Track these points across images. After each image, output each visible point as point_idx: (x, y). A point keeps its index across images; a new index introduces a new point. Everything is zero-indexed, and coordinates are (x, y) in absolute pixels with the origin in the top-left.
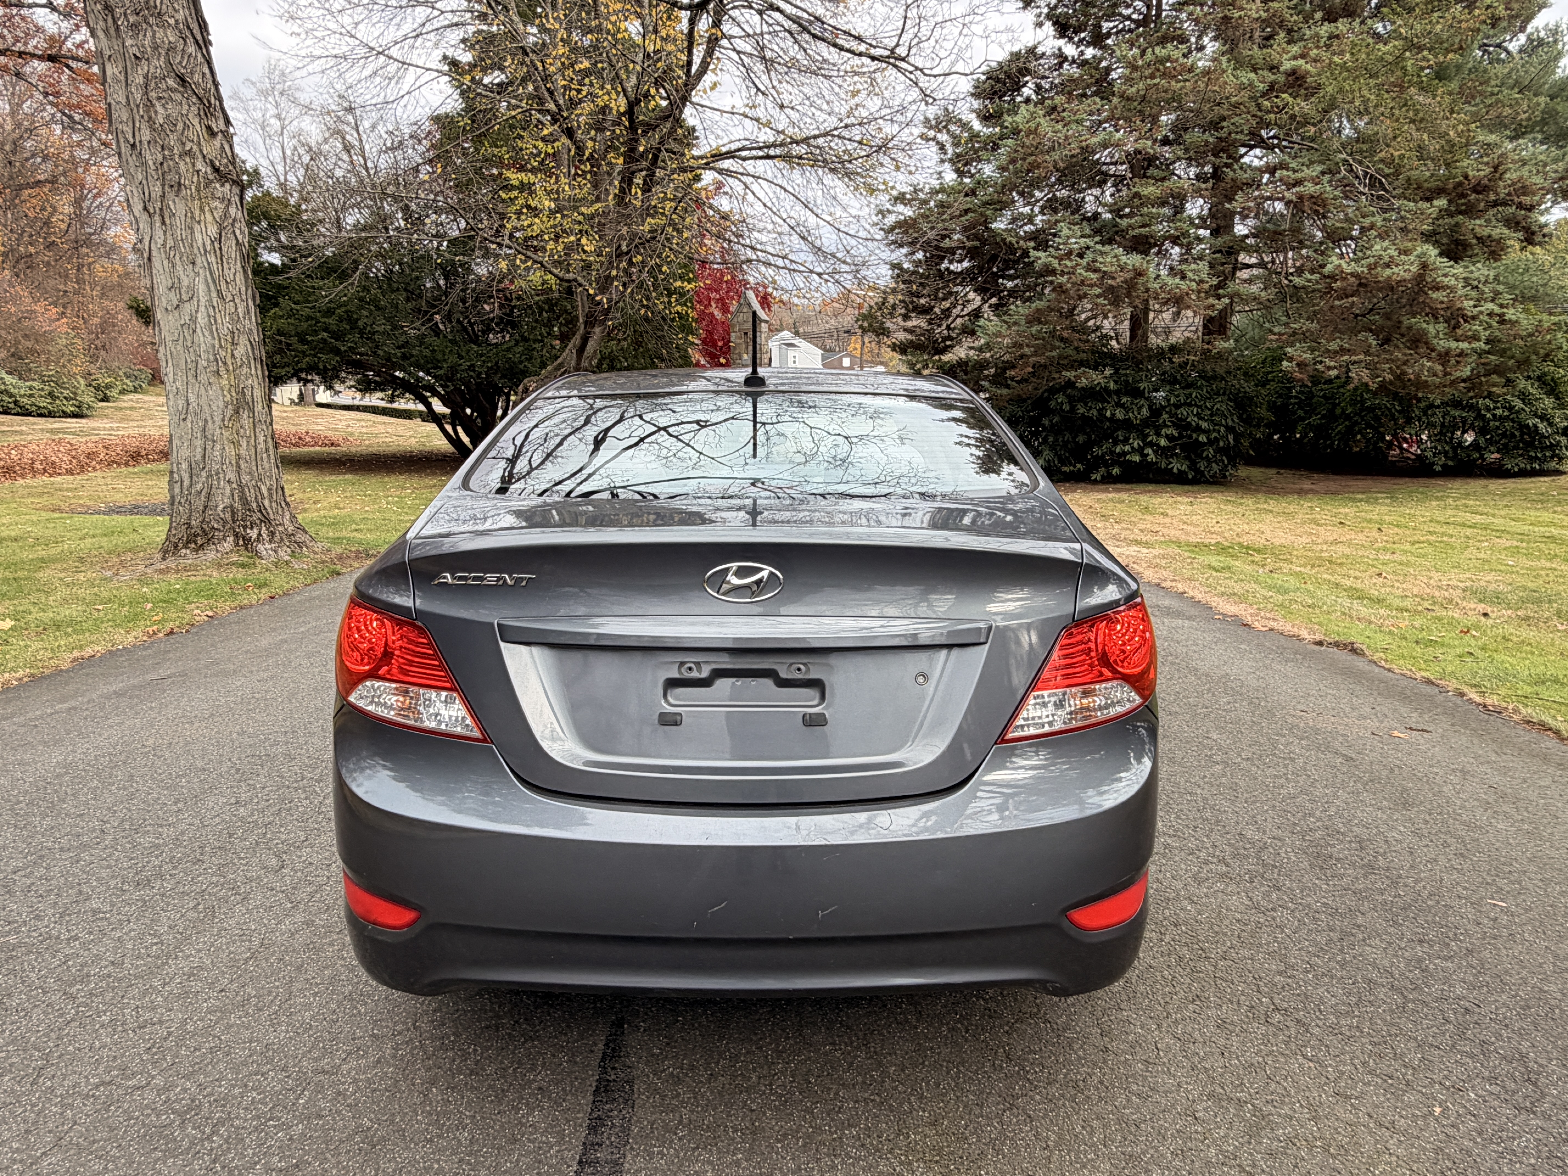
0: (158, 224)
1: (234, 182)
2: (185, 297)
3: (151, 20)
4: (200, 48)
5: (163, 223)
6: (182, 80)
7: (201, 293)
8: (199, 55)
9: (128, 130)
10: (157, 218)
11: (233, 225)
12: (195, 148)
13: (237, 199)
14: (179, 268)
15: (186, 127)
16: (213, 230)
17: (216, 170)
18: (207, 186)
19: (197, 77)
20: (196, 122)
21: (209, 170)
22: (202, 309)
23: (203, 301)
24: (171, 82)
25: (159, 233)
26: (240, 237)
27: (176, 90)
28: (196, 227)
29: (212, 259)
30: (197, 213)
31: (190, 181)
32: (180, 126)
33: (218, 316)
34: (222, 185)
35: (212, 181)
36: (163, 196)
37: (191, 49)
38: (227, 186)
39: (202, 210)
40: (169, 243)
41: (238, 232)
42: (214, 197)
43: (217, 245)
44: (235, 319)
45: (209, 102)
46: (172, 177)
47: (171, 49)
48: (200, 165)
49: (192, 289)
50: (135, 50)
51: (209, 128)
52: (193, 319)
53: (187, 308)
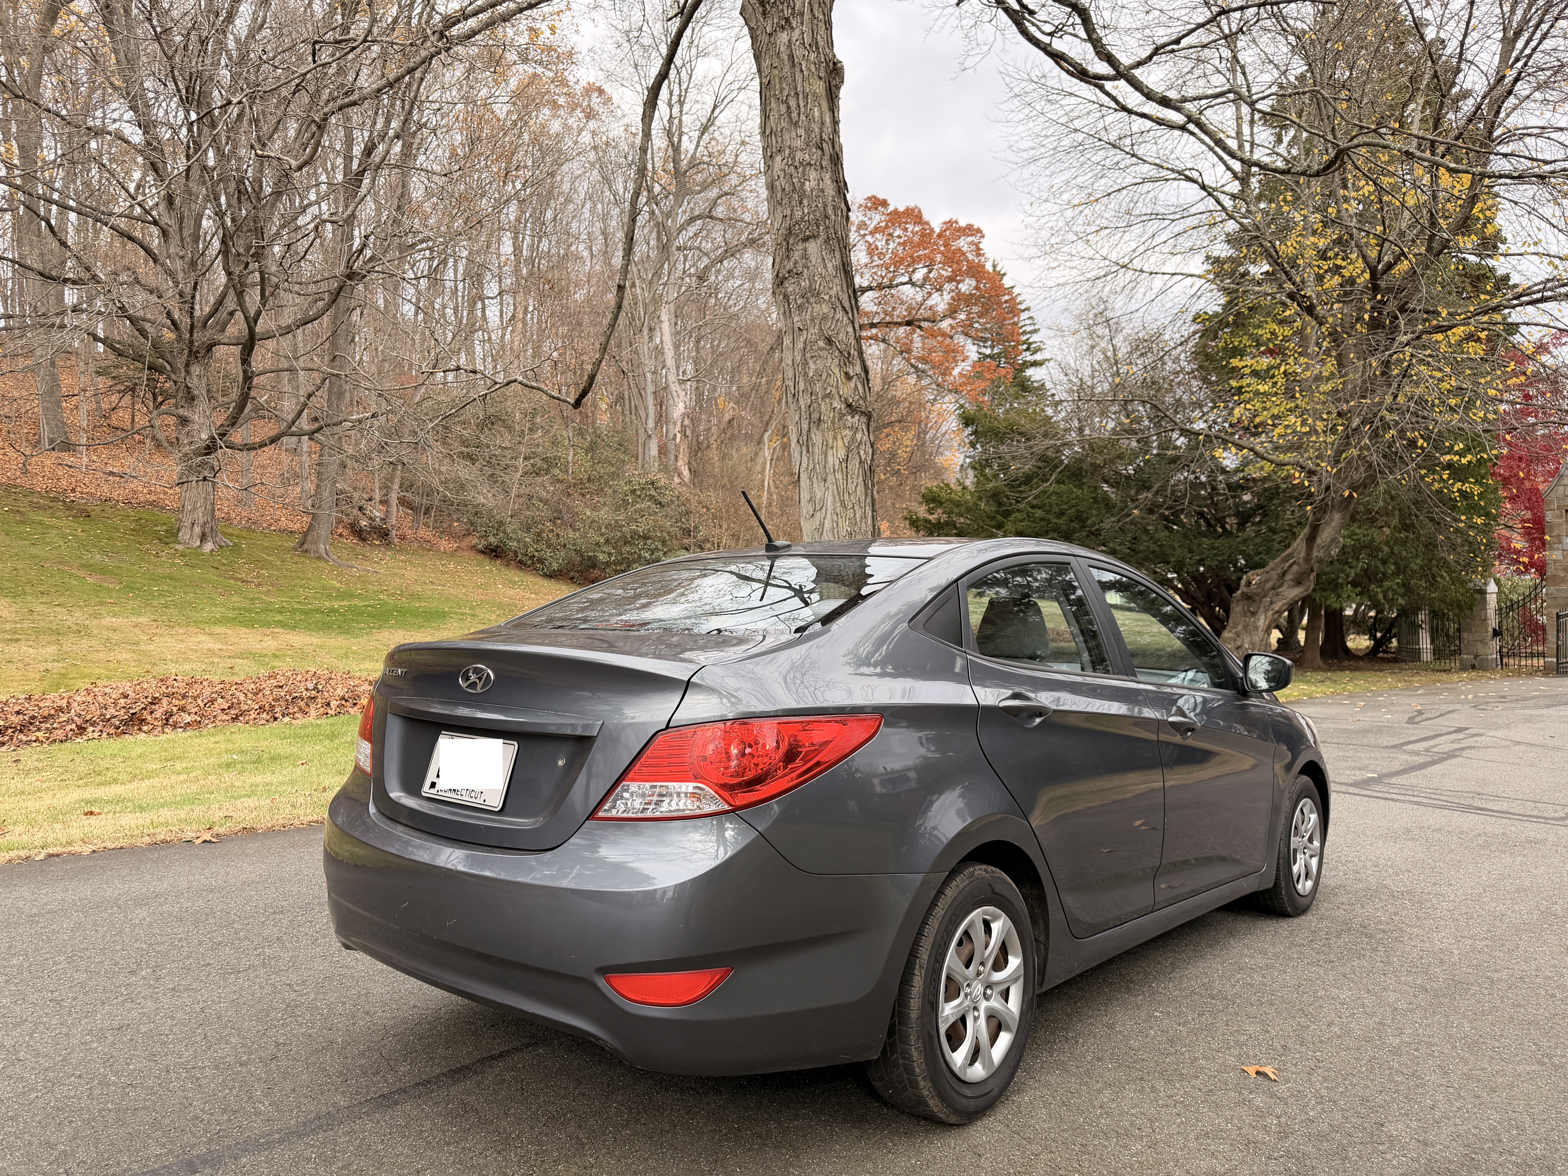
0: (804, 453)
1: (862, 413)
2: (818, 508)
3: (812, 300)
4: (847, 313)
5: (808, 451)
6: (829, 341)
7: (829, 503)
8: (845, 318)
9: (792, 384)
10: (804, 448)
11: (858, 447)
12: (834, 390)
13: (864, 427)
14: (815, 484)
15: (829, 375)
16: (842, 454)
17: (849, 406)
18: (840, 419)
19: (842, 336)
20: (836, 371)
21: (843, 406)
22: (829, 516)
23: (830, 509)
24: (821, 344)
25: (805, 459)
26: (863, 457)
27: (824, 349)
28: (830, 452)
29: (839, 476)
30: (830, 441)
31: (828, 416)
32: (824, 376)
33: (840, 520)
34: (853, 417)
35: (844, 415)
36: (809, 431)
37: (840, 315)
38: (857, 417)
39: (835, 438)
40: (811, 466)
41: (862, 453)
42: (845, 428)
43: (844, 465)
44: (853, 522)
45: (849, 354)
46: (815, 416)
47: (825, 318)
48: (837, 404)
49: (823, 501)
50: (799, 325)
51: (847, 374)
52: (822, 525)
53: (818, 515)
